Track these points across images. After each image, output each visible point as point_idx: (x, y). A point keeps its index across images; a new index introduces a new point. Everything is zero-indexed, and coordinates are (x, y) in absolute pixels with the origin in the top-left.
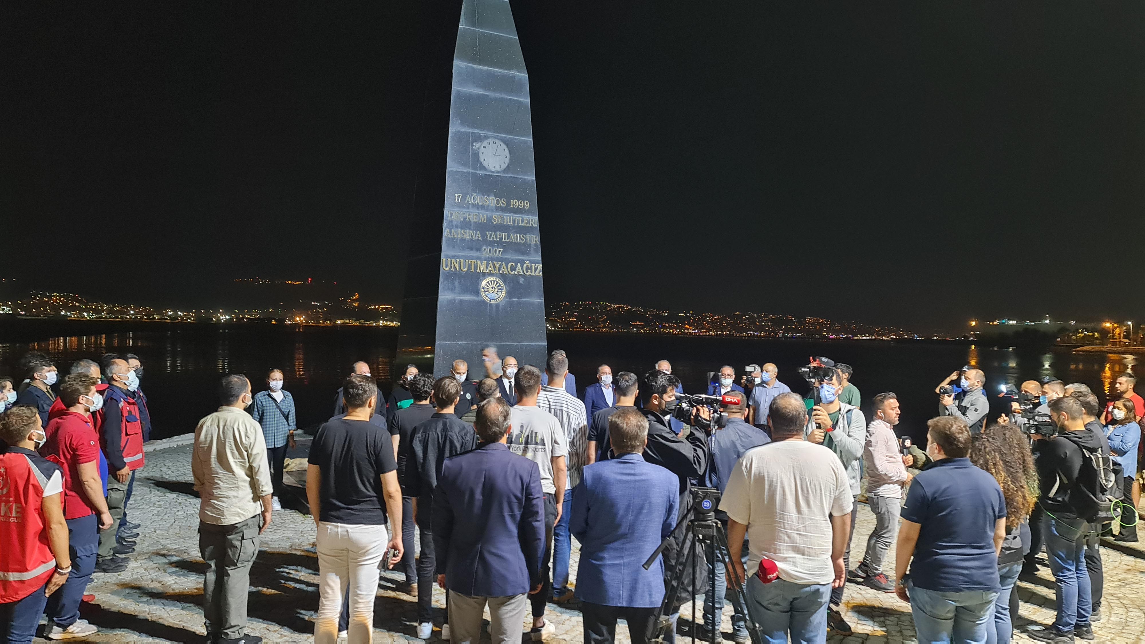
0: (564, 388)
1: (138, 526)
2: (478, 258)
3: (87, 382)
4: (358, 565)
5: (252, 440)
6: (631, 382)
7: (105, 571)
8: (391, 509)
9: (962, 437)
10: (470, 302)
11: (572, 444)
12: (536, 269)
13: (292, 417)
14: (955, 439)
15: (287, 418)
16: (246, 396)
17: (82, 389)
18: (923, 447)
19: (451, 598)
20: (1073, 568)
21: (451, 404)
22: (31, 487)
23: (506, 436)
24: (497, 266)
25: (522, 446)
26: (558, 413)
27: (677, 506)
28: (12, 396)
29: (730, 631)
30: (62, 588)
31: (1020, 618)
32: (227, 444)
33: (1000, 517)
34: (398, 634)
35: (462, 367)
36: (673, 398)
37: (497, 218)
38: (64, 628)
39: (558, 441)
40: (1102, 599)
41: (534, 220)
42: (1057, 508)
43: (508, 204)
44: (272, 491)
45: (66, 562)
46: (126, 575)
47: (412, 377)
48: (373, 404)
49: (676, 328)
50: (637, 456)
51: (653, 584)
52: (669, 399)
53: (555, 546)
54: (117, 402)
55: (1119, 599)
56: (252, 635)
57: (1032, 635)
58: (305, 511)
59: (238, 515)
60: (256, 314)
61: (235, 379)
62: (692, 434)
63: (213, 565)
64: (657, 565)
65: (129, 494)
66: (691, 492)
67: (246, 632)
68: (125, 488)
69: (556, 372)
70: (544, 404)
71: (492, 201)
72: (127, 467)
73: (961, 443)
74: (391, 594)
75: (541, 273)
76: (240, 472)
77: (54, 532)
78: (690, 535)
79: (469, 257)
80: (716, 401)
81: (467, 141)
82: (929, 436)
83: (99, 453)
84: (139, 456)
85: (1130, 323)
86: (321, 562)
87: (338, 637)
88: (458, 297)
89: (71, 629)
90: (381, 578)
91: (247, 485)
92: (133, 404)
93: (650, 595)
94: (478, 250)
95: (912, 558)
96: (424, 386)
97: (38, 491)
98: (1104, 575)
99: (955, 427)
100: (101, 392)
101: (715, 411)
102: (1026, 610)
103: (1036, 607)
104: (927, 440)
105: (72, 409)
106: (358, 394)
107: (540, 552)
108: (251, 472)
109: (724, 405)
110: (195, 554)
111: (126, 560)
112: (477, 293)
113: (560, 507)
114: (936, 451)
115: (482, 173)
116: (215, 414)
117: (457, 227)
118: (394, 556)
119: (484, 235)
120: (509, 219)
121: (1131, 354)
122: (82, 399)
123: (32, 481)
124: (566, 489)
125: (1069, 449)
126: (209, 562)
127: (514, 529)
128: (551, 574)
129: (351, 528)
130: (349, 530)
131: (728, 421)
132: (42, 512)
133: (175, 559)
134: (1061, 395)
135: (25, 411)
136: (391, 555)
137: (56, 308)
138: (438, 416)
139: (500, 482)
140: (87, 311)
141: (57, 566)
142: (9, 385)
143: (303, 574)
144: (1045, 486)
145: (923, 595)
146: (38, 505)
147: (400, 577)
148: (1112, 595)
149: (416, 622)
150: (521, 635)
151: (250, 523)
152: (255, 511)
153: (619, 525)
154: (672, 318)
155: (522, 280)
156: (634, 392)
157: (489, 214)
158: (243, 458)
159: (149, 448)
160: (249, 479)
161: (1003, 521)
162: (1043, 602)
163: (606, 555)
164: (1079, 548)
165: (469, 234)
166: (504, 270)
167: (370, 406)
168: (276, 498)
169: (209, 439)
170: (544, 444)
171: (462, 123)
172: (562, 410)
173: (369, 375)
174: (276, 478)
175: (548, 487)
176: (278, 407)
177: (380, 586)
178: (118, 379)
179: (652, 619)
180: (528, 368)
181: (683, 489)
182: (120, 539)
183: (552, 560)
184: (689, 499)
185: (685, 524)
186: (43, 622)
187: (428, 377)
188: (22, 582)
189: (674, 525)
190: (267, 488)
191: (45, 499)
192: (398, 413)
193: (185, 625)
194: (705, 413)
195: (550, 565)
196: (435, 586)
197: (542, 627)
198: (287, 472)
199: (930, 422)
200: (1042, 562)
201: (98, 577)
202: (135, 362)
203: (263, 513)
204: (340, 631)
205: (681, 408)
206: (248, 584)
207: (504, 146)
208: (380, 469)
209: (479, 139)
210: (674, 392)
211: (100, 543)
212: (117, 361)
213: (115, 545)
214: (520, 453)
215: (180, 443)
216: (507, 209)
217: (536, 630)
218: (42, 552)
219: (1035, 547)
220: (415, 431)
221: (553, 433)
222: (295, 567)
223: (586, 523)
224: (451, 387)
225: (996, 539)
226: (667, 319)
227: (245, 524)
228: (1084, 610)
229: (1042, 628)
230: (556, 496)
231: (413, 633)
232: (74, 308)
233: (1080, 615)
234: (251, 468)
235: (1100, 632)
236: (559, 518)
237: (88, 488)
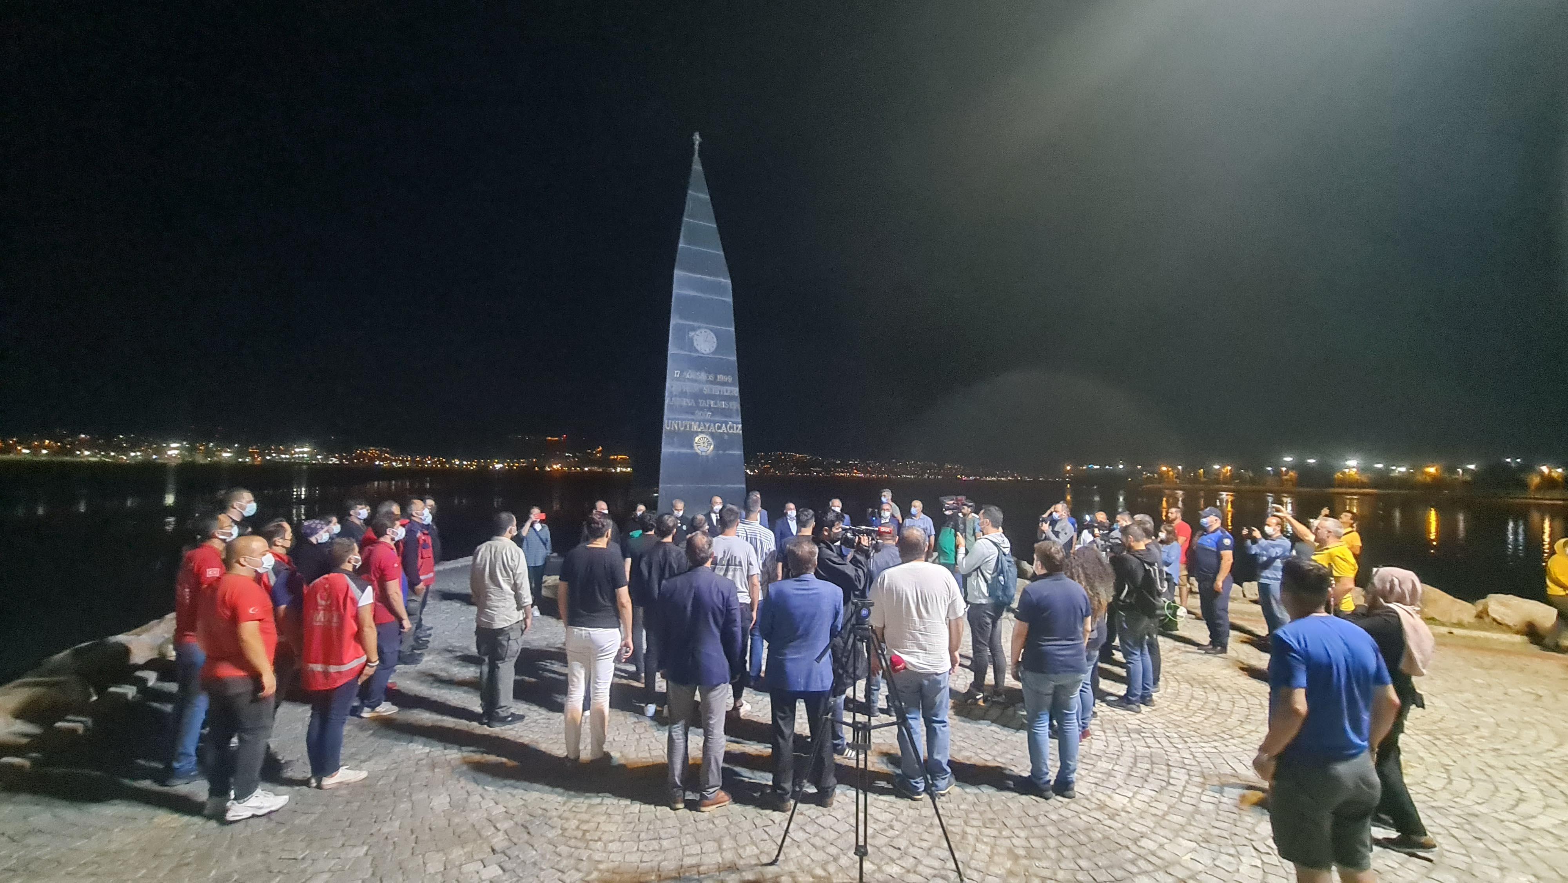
0: (759, 521)
1: (431, 628)
2: (693, 420)
3: (392, 518)
4: (597, 659)
5: (516, 563)
6: (809, 517)
7: (405, 663)
8: (624, 616)
9: (1059, 556)
10: (686, 454)
11: (764, 564)
12: (737, 428)
13: (549, 544)
14: (1054, 558)
15: (545, 544)
16: (513, 529)
17: (388, 523)
18: (1031, 564)
19: (670, 687)
20: (1138, 653)
21: (669, 535)
22: (349, 600)
23: (710, 560)
24: (707, 426)
25: (725, 567)
26: (753, 541)
27: (842, 612)
28: (336, 528)
29: (886, 707)
30: (371, 678)
31: (1101, 691)
32: (497, 565)
33: (1087, 616)
34: (628, 713)
35: (680, 505)
36: (840, 530)
37: (707, 389)
38: (373, 708)
39: (753, 563)
40: (1161, 676)
41: (735, 391)
42: (1126, 607)
43: (716, 378)
44: (531, 602)
45: (375, 658)
46: (421, 666)
47: (641, 512)
48: (609, 535)
49: (847, 473)
50: (811, 575)
51: (824, 673)
52: (837, 531)
53: (751, 643)
54: (416, 532)
55: (1173, 675)
56: (517, 713)
57: (1109, 704)
58: (559, 618)
59: (506, 620)
60: (523, 462)
61: (504, 516)
62: (854, 557)
63: (487, 659)
64: (827, 658)
65: (424, 604)
66: (853, 603)
67: (512, 711)
68: (420, 599)
69: (752, 509)
70: (742, 533)
71: (703, 376)
72: (422, 583)
73: (1057, 561)
74: (624, 681)
75: (741, 432)
76: (507, 587)
77: (365, 633)
78: (852, 636)
79: (685, 420)
80: (874, 531)
81: (683, 331)
82: (1035, 556)
83: (401, 572)
84: (431, 575)
85: (1180, 467)
86: (569, 658)
87: (582, 715)
88: (677, 450)
89: (378, 709)
90: (616, 669)
91: (513, 597)
92: (427, 534)
93: (822, 681)
94: (693, 414)
95: (1023, 650)
96: (649, 520)
97: (354, 602)
98: (1162, 657)
99: (1053, 548)
100: (403, 526)
101: (873, 539)
102: (1105, 685)
103: (1112, 682)
104: (1034, 559)
105: (382, 539)
106: (598, 528)
107: (738, 650)
108: (515, 588)
109: (880, 534)
110: (474, 650)
111: (421, 655)
112: (692, 447)
113: (754, 614)
114: (1040, 567)
115: (695, 354)
116: (488, 542)
117: (676, 396)
118: (627, 652)
119: (697, 403)
120: (716, 390)
121: (1180, 490)
122: (389, 531)
123: (349, 595)
124: (760, 599)
125: (1134, 562)
126: (483, 657)
127: (717, 632)
128: (748, 665)
129: (592, 630)
130: (591, 633)
131: (883, 545)
132: (357, 618)
133: (459, 654)
134: (1129, 523)
135: (345, 540)
136: (623, 651)
137: (372, 459)
138: (660, 544)
139: (706, 596)
140: (395, 461)
141: (368, 661)
142: (334, 519)
143: (557, 667)
144: (1119, 590)
145: (1030, 676)
146: (354, 612)
147: (632, 668)
148: (1168, 672)
149: (643, 703)
150: (725, 713)
151: (514, 627)
152: (519, 617)
153: (798, 629)
154: (844, 465)
155: (726, 437)
156: (813, 523)
157: (701, 386)
158: (508, 575)
159: (440, 568)
160: (513, 593)
161: (1089, 618)
162: (1117, 678)
163: (786, 651)
164: (1143, 638)
165: (686, 402)
166: (712, 429)
167: (607, 536)
168: (536, 607)
169: (483, 562)
170: (741, 566)
171: (681, 317)
172: (756, 539)
173: (606, 512)
174: (536, 591)
175: (744, 598)
176: (538, 535)
177: (615, 675)
178: (415, 515)
179: (823, 700)
180: (730, 506)
181: (846, 600)
182: (417, 639)
183: (748, 654)
184: (851, 607)
185: (849, 626)
186: (356, 704)
187: (654, 513)
188: (339, 673)
189: (840, 626)
190: (528, 599)
191: (360, 609)
192: (630, 541)
193: (466, 705)
194: (865, 541)
195: (747, 658)
196: (658, 675)
197: (741, 706)
198: (545, 587)
199: (1036, 545)
200: (1116, 648)
201: (400, 668)
202: (430, 502)
203: (525, 619)
204: (584, 710)
205: (847, 537)
206: (514, 674)
207: (713, 335)
208: (616, 584)
209: (694, 329)
210: (841, 525)
211: (401, 642)
212: (416, 501)
213: (413, 643)
214: (722, 573)
215: (463, 564)
216: (715, 382)
217: (736, 709)
218: (356, 649)
219: (1111, 638)
220: (641, 556)
221: (748, 557)
222: (549, 661)
223: (772, 628)
224: (670, 521)
225: (1085, 631)
226: (838, 466)
227: (511, 628)
228: (1147, 684)
229: (1117, 698)
230: (752, 604)
231: (641, 712)
232: (386, 459)
233: (1144, 688)
234: (515, 584)
235: (1160, 701)
236: (753, 622)
237: (392, 600)
